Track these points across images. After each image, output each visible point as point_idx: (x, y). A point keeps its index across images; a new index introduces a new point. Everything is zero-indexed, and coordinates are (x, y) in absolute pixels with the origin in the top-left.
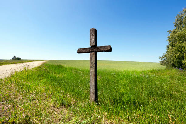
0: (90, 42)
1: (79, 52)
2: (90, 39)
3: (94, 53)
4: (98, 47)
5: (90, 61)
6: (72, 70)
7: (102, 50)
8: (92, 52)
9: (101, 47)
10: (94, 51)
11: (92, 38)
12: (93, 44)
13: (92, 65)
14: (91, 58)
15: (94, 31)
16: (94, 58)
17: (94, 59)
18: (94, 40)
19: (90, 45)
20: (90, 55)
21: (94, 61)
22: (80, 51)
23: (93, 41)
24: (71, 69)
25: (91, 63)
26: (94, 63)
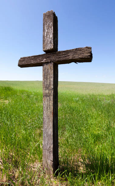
0: (44, 41)
1: (21, 66)
2: (44, 37)
3: (51, 65)
4: (60, 52)
5: (44, 83)
6: (23, 94)
7: (71, 57)
8: (47, 63)
9: (67, 52)
10: (50, 62)
11: (47, 32)
12: (50, 46)
13: (47, 91)
14: (45, 76)
15: (52, 16)
16: (52, 75)
17: (52, 79)
18: (51, 36)
19: (44, 48)
20: (44, 70)
21: (52, 83)
22: (23, 63)
23: (50, 40)
24: (22, 92)
25: (46, 87)
26: (52, 87)
